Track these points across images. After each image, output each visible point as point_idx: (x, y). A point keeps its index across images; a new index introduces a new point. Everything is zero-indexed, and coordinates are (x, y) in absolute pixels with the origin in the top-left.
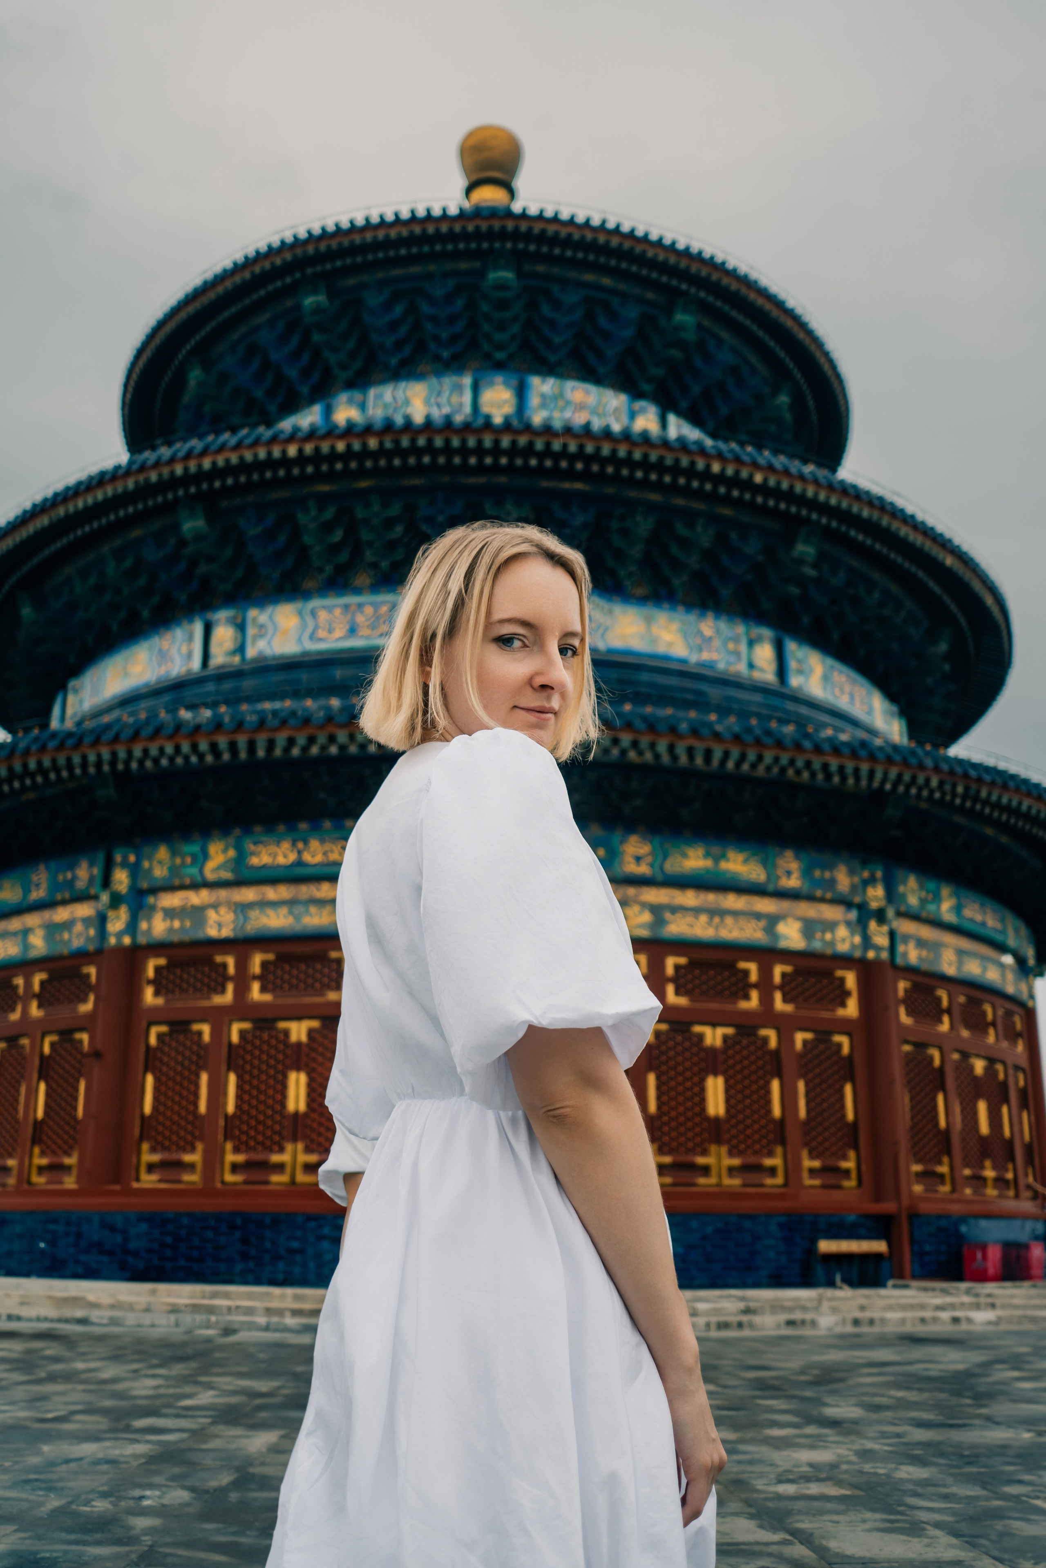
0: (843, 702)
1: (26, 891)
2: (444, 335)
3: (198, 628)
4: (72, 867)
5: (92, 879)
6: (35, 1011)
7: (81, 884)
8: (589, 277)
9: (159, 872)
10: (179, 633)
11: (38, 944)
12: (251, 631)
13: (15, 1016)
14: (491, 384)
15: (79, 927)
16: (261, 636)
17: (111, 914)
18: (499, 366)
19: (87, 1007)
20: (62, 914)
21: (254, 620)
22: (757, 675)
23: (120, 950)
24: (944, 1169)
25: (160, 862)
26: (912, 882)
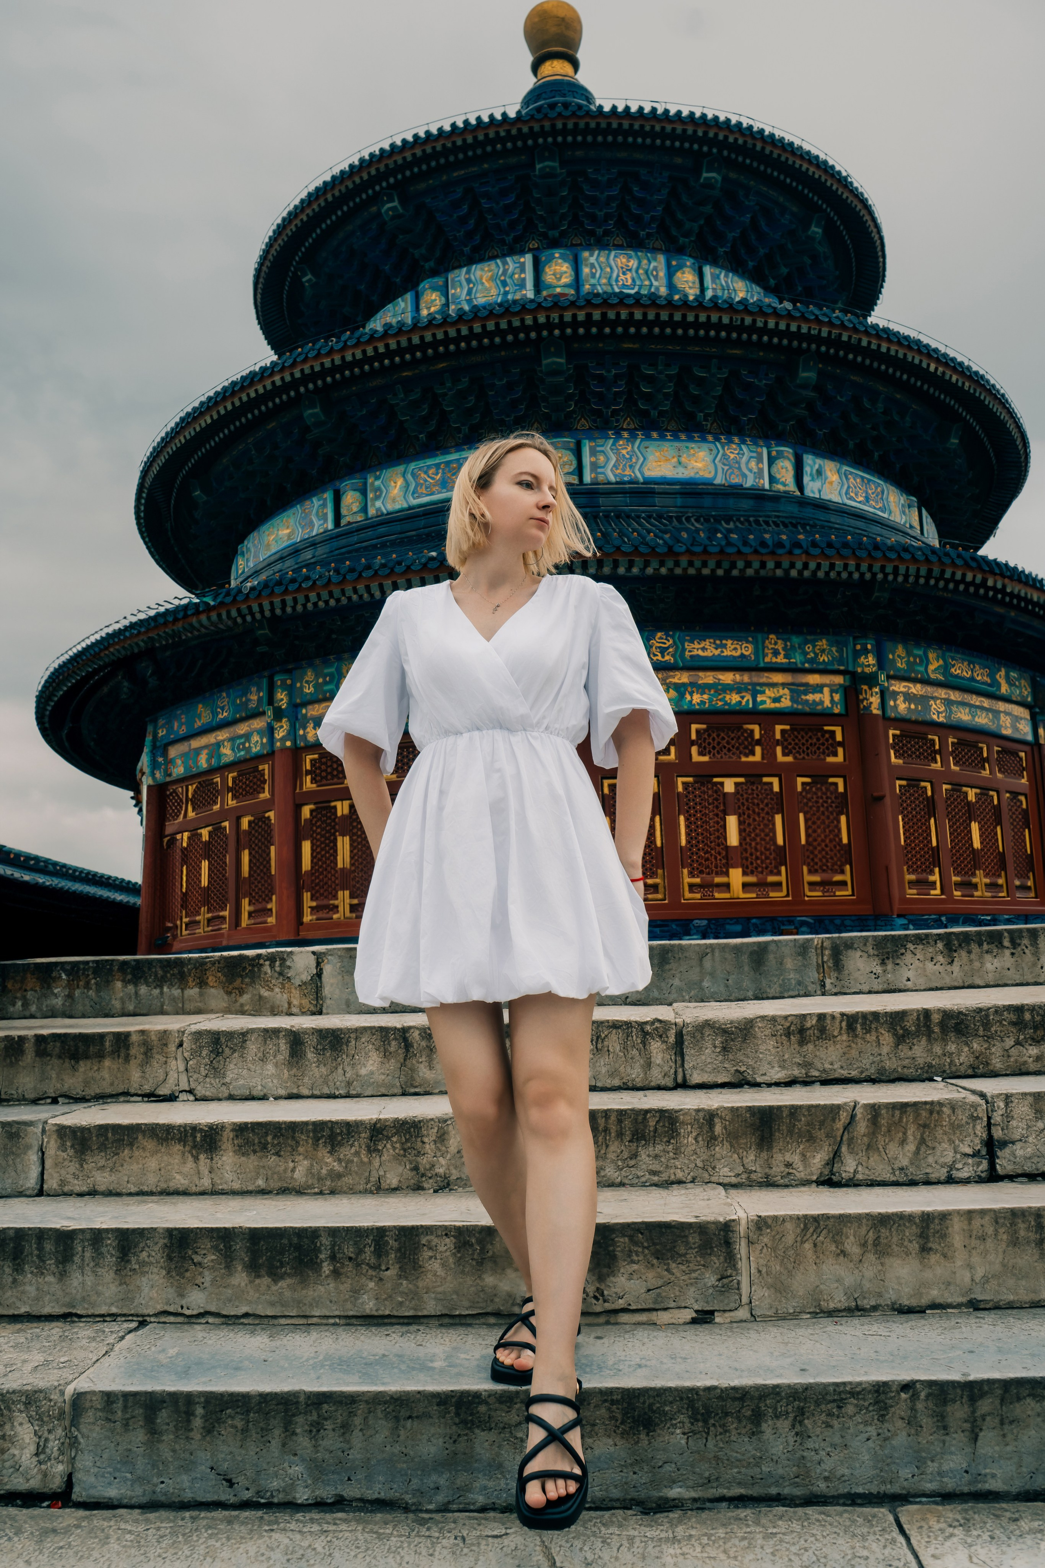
0: (857, 502)
1: (215, 714)
2: (505, 223)
3: (329, 496)
4: (246, 692)
5: (260, 699)
6: (231, 803)
7: (252, 705)
8: (622, 155)
9: (308, 690)
10: (316, 502)
11: (228, 754)
12: (371, 495)
13: (216, 807)
14: (551, 258)
15: (255, 738)
16: (377, 498)
17: (277, 725)
18: (554, 244)
19: (265, 795)
20: (242, 729)
21: (372, 484)
22: (780, 487)
23: (284, 749)
24: (934, 878)
25: (307, 682)
26: (900, 650)
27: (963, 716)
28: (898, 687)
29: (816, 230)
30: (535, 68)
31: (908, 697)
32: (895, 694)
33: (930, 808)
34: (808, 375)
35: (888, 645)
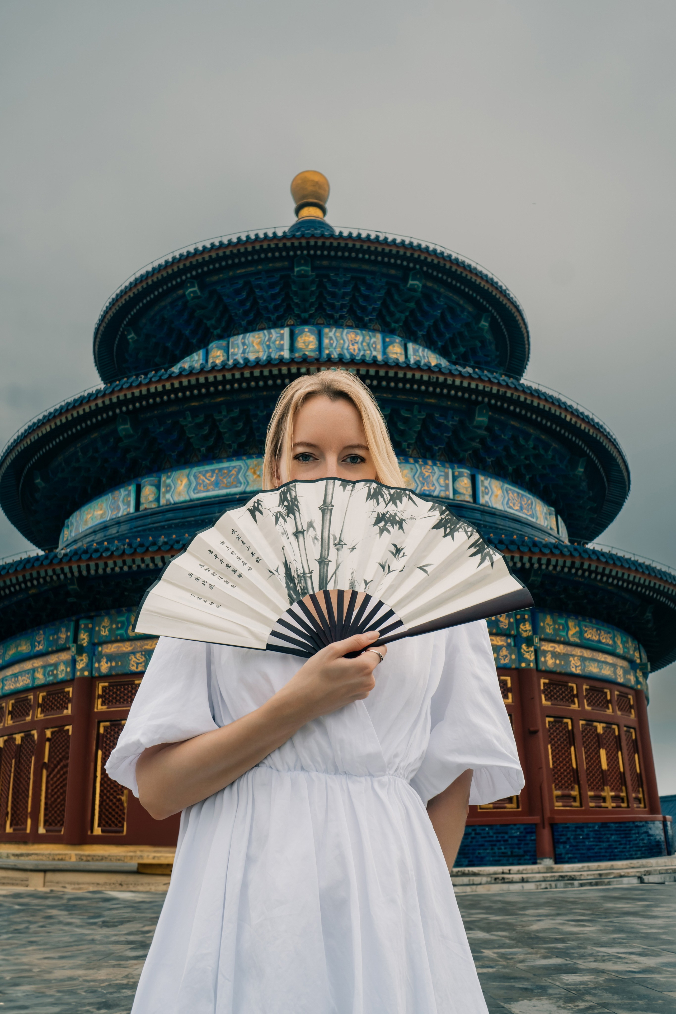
0: (514, 510)
1: (33, 646)
2: (271, 306)
3: (132, 488)
4: (57, 631)
5: (67, 638)
6: (40, 716)
7: (62, 642)
8: (354, 265)
9: (104, 633)
10: (123, 492)
11: (40, 678)
12: (163, 490)
13: (29, 718)
14: (303, 332)
15: (62, 667)
16: (167, 492)
17: (78, 658)
18: (305, 322)
19: (68, 712)
20: (53, 659)
21: (165, 481)
22: (459, 498)
23: (83, 678)
24: (575, 793)
25: (104, 627)
26: (549, 620)
27: (593, 669)
28: (547, 647)
29: (484, 324)
30: (297, 211)
31: (555, 655)
32: (545, 653)
33: (571, 738)
34: (482, 419)
35: (540, 615)
